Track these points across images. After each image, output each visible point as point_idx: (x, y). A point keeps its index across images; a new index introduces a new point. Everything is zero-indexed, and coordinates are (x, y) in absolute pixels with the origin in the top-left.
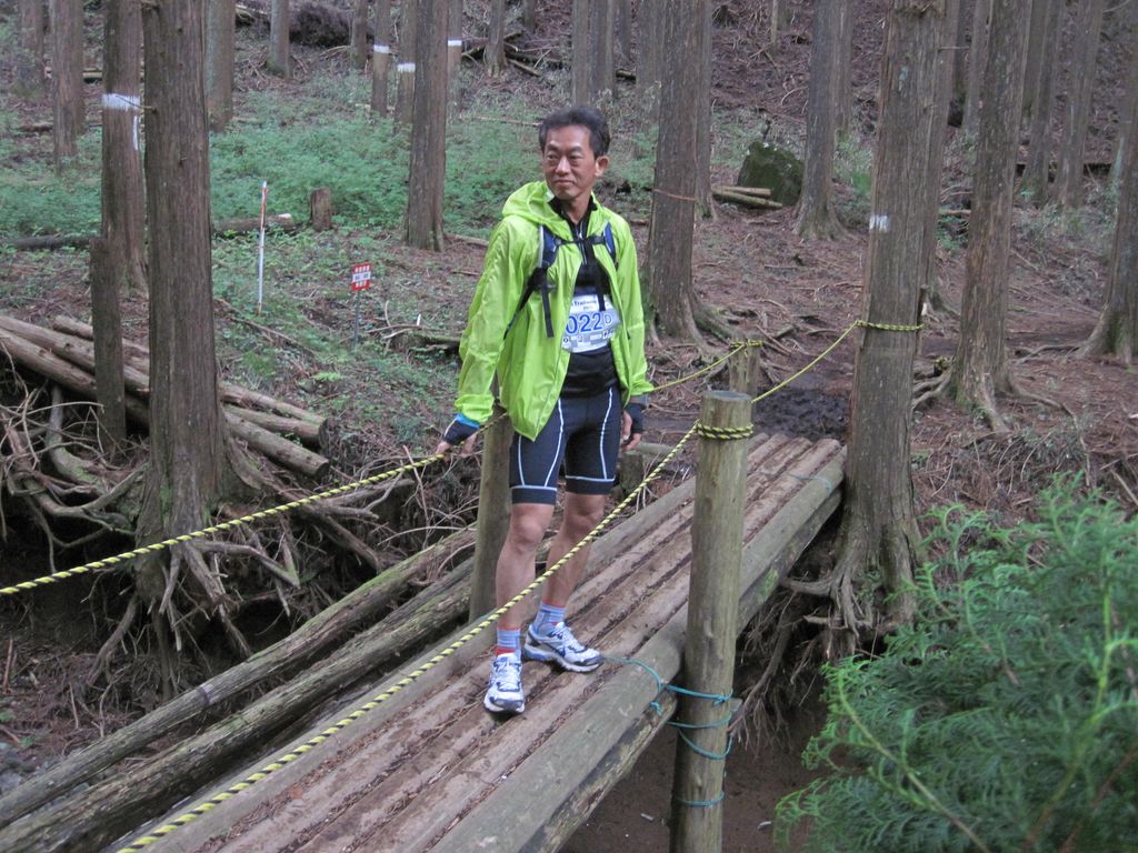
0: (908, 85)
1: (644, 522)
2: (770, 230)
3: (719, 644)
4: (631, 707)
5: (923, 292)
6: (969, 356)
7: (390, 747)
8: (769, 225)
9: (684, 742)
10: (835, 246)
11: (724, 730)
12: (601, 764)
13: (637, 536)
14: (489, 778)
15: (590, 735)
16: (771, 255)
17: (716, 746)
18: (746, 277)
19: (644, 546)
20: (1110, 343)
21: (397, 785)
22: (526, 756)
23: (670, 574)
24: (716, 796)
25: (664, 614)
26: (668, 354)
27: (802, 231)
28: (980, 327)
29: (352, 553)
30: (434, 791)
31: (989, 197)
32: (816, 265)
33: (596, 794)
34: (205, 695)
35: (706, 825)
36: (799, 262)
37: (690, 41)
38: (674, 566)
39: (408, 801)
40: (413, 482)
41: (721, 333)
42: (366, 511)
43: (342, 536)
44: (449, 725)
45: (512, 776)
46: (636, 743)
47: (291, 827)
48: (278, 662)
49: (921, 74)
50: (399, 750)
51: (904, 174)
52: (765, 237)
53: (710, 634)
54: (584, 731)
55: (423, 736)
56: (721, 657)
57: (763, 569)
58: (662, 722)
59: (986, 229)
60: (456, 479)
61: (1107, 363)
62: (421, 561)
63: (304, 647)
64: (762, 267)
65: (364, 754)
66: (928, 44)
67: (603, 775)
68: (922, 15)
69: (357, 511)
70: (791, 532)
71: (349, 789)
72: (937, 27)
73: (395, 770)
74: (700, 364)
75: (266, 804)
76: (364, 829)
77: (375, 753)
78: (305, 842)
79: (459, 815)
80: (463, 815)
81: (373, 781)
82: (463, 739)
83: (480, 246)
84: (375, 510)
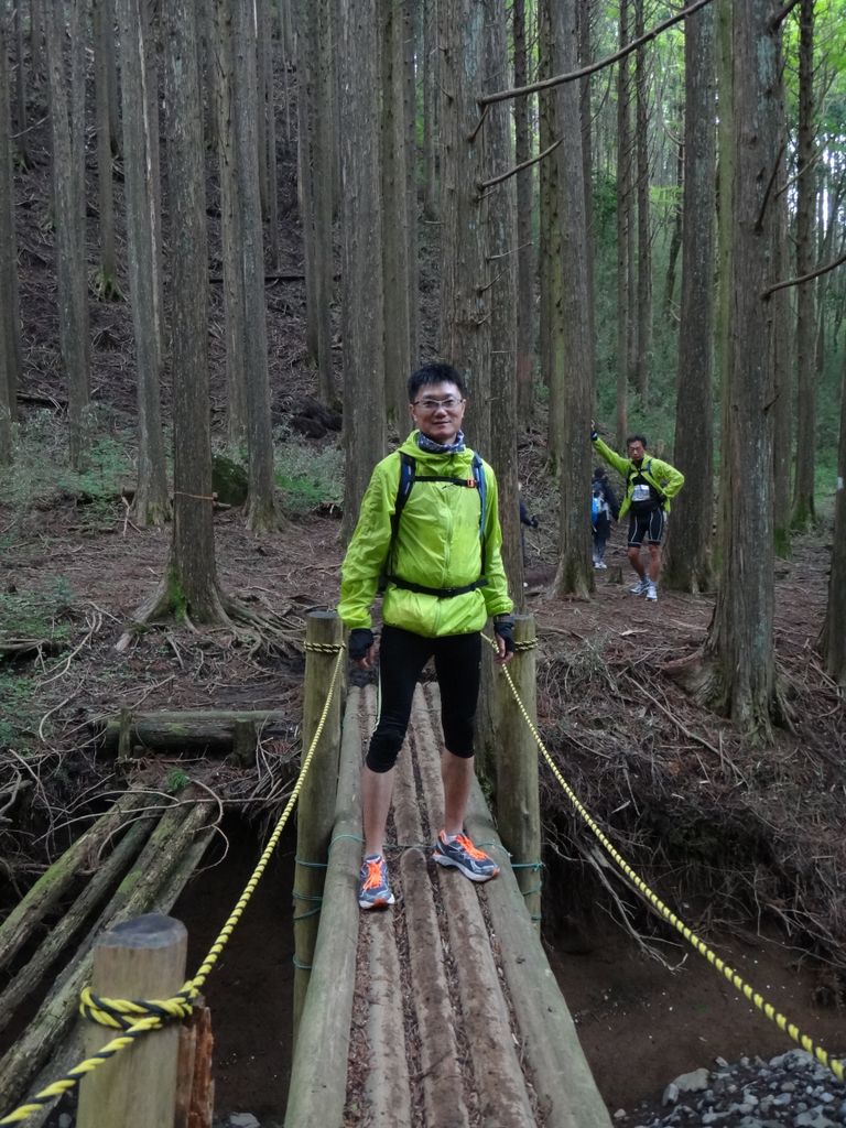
0: (472, 383)
2: (226, 528)
3: (531, 817)
8: (224, 524)
10: (284, 537)
16: (236, 550)
20: (569, 585)
26: (209, 638)
27: (254, 526)
32: (276, 554)
36: (261, 552)
41: (243, 616)
49: (481, 373)
52: (225, 534)
53: (526, 812)
56: (533, 826)
60: (65, 776)
61: (573, 600)
62: (81, 850)
64: (232, 561)
66: (484, 350)
68: (478, 326)
72: (488, 335)
73: (407, 953)
74: (238, 644)
75: (356, 996)
76: (447, 992)
77: (385, 943)
78: (414, 1013)
79: (497, 967)
80: (500, 965)
81: (402, 964)
82: (433, 919)
84: (6, 814)
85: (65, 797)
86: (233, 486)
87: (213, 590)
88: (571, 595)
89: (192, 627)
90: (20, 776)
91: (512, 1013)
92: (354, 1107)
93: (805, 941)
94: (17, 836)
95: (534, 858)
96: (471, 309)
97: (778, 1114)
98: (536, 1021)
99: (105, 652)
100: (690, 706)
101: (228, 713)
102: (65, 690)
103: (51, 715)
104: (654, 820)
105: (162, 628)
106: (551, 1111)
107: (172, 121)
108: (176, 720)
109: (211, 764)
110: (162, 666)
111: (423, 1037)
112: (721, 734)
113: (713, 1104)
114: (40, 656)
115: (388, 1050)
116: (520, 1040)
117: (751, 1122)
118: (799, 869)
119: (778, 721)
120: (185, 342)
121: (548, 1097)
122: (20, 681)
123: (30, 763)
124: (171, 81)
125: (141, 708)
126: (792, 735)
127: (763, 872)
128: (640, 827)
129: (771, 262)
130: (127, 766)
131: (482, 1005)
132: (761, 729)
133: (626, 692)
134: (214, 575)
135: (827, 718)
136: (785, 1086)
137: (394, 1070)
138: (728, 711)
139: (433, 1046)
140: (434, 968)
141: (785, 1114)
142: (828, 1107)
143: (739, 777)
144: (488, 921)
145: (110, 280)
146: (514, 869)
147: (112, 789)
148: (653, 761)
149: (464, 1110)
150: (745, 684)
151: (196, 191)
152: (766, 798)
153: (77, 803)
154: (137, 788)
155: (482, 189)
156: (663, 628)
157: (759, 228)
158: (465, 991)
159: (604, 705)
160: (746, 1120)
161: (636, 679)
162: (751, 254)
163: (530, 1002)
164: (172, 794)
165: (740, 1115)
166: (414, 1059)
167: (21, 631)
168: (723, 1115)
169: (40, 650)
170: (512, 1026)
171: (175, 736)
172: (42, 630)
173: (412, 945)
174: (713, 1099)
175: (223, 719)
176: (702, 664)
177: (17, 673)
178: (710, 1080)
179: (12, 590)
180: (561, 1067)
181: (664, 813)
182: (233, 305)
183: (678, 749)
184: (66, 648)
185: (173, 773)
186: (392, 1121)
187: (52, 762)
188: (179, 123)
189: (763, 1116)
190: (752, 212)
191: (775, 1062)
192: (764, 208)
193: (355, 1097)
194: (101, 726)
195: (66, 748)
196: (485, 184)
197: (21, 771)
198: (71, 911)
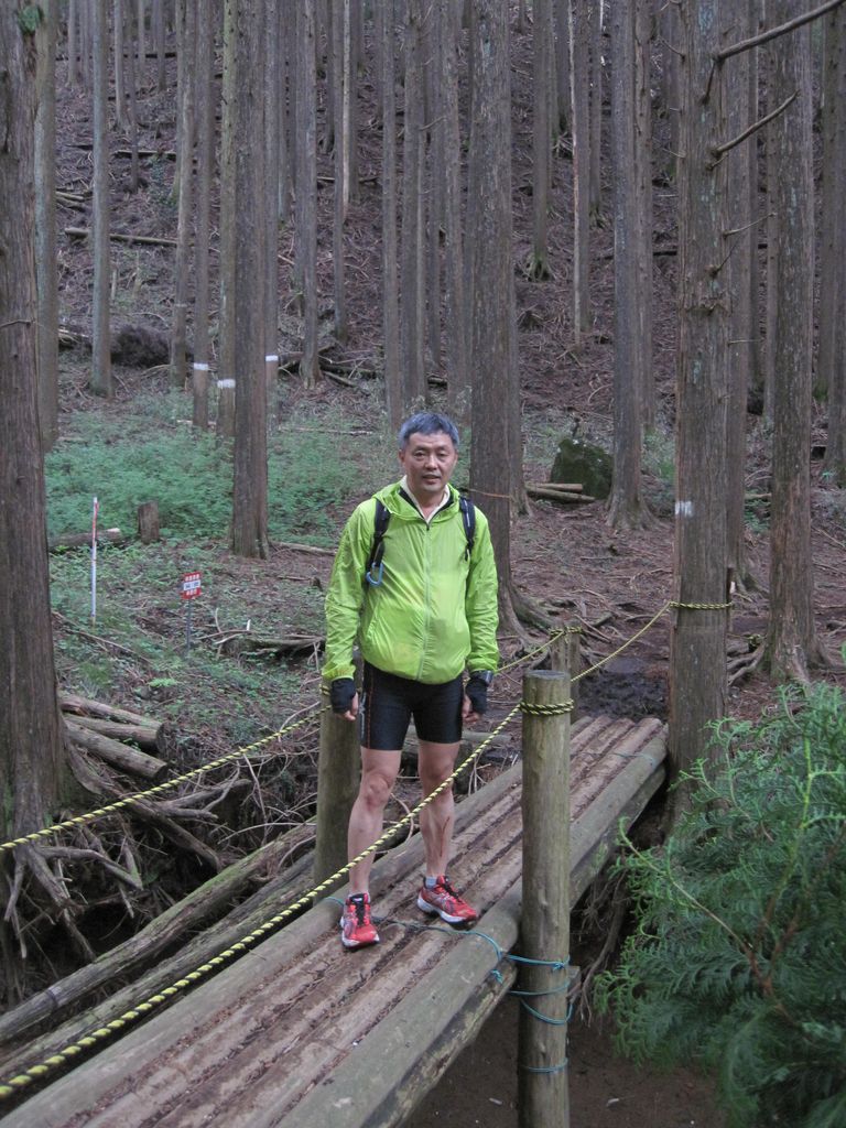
0: (702, 378)
1: (476, 805)
2: (584, 523)
3: (554, 911)
4: (473, 974)
5: (730, 571)
6: (780, 630)
7: (244, 1022)
8: (583, 518)
9: (526, 1010)
10: (647, 535)
11: (564, 995)
12: (447, 1029)
13: (471, 818)
14: (340, 1045)
15: (435, 1001)
16: (586, 547)
17: (557, 1012)
18: (564, 570)
19: (478, 827)
21: (253, 1055)
22: (375, 1024)
23: (503, 852)
24: (560, 1062)
25: (500, 888)
27: (615, 522)
28: (789, 602)
29: (193, 853)
30: (289, 1060)
31: (787, 478)
32: (630, 554)
33: (444, 1060)
34: (53, 998)
35: (552, 1091)
36: (614, 552)
37: (497, 348)
38: (507, 844)
39: (265, 1070)
40: (248, 781)
41: (542, 623)
42: (205, 811)
43: (182, 837)
44: (300, 999)
45: (361, 1043)
46: (480, 1009)
47: (154, 1100)
48: (126, 962)
49: (713, 367)
50: (253, 1024)
51: (704, 461)
52: (580, 531)
53: (544, 903)
54: (430, 998)
55: (275, 1011)
56: (556, 924)
57: (593, 843)
58: (503, 991)
59: (787, 508)
60: (292, 777)
62: (261, 857)
63: (150, 946)
64: (578, 559)
65: (220, 1030)
66: (718, 339)
67: (449, 1041)
68: (710, 312)
69: (196, 812)
70: (618, 806)
71: (209, 1061)
72: (725, 322)
73: (248, 1043)
74: (521, 655)
75: (125, 1079)
78: (168, 1112)
80: (317, 1080)
83: (304, 552)
84: (213, 810)
86: (599, 477)
90: (239, 774)
95: (553, 957)
96: (703, 293)
107: (478, 105)
114: (316, 653)
122: (288, 678)
123: (253, 762)
124: (480, 65)
145: (541, 259)
151: (500, 174)
155: (718, 155)
167: (303, 627)
169: (316, 647)
177: (291, 668)
182: (641, 281)
188: (485, 106)
195: (297, 750)
196: (720, 148)
197: (242, 769)
198: (230, 915)
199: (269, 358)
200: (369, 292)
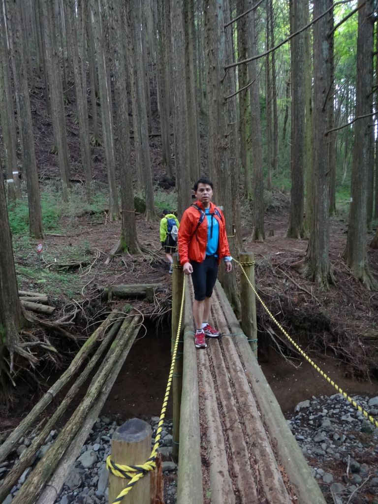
0: (224, 169)
3: (254, 324)
5: (233, 226)
7: (208, 372)
16: (143, 228)
27: (148, 220)
32: (156, 229)
34: (51, 394)
36: (151, 229)
40: (80, 310)
41: (146, 251)
42: (70, 322)
43: (63, 333)
44: (213, 362)
45: (247, 370)
49: (227, 165)
52: (139, 223)
55: (210, 367)
60: (91, 307)
61: (258, 242)
62: (98, 333)
63: (75, 369)
64: (142, 232)
69: (67, 323)
72: (229, 152)
73: (215, 378)
74: (145, 261)
75: (200, 396)
76: (232, 394)
77: (207, 375)
78: (221, 403)
79: (249, 383)
80: (249, 382)
81: (214, 382)
82: (223, 364)
83: (55, 236)
84: (73, 321)
85: (92, 314)
86: (140, 206)
87: (136, 243)
88: (257, 240)
89: (130, 255)
90: (76, 308)
91: (257, 402)
92: (204, 443)
93: (341, 356)
94: (77, 327)
95: (255, 338)
96: (223, 142)
97: (335, 416)
98: (267, 406)
99: (102, 265)
100: (300, 278)
101: (144, 285)
102: (89, 278)
103: (85, 287)
104: (289, 317)
105: (120, 256)
106: (277, 444)
107: (116, 82)
108: (127, 288)
109: (139, 302)
110: (121, 269)
111: (226, 413)
112: (312, 287)
113: (313, 412)
114: (81, 267)
115: (214, 419)
116: (261, 413)
117: (326, 419)
118: (339, 333)
119: (330, 282)
120: (124, 158)
121: (275, 438)
122: (75, 276)
123: (79, 303)
125: (115, 283)
126: (335, 287)
127: (327, 334)
128: (284, 320)
129: (328, 122)
130: (111, 304)
131: (246, 400)
132: (325, 285)
133: (278, 274)
134: (136, 237)
135: (347, 281)
136: (336, 406)
137: (217, 427)
138: (313, 280)
139: (230, 417)
140: (226, 385)
141: (337, 416)
142: (352, 414)
143: (318, 302)
144: (243, 364)
145: (97, 139)
146: (249, 342)
147: (107, 311)
148: (288, 297)
149: (245, 444)
150: (319, 270)
151: (125, 106)
152: (327, 309)
153: (96, 316)
154: (115, 311)
155: (226, 99)
156: (289, 251)
157: (324, 110)
158: (239, 394)
159: (271, 279)
160: (324, 418)
161: (282, 269)
162: (321, 119)
163: (263, 398)
164: (127, 313)
165: (322, 416)
166: (223, 422)
167: (74, 259)
168: (316, 416)
169: (81, 265)
170: (257, 408)
171: (126, 293)
172: (81, 258)
173: (217, 374)
174: (312, 411)
175: (142, 287)
176: (304, 264)
177: (74, 273)
178: (310, 404)
179: (71, 245)
180: (279, 426)
181: (293, 315)
182: (138, 146)
183: (297, 293)
184: (89, 264)
185: (127, 305)
186: (219, 450)
187: (87, 303)
188: (118, 83)
189: (330, 417)
190: (321, 104)
191: (332, 397)
192: (325, 103)
193: (204, 439)
194: (102, 290)
195: (91, 298)
196: (227, 97)
197: (77, 306)
198: (96, 354)
199: (14, 173)
200: (40, 150)
